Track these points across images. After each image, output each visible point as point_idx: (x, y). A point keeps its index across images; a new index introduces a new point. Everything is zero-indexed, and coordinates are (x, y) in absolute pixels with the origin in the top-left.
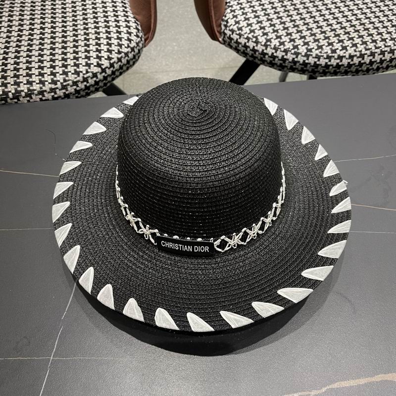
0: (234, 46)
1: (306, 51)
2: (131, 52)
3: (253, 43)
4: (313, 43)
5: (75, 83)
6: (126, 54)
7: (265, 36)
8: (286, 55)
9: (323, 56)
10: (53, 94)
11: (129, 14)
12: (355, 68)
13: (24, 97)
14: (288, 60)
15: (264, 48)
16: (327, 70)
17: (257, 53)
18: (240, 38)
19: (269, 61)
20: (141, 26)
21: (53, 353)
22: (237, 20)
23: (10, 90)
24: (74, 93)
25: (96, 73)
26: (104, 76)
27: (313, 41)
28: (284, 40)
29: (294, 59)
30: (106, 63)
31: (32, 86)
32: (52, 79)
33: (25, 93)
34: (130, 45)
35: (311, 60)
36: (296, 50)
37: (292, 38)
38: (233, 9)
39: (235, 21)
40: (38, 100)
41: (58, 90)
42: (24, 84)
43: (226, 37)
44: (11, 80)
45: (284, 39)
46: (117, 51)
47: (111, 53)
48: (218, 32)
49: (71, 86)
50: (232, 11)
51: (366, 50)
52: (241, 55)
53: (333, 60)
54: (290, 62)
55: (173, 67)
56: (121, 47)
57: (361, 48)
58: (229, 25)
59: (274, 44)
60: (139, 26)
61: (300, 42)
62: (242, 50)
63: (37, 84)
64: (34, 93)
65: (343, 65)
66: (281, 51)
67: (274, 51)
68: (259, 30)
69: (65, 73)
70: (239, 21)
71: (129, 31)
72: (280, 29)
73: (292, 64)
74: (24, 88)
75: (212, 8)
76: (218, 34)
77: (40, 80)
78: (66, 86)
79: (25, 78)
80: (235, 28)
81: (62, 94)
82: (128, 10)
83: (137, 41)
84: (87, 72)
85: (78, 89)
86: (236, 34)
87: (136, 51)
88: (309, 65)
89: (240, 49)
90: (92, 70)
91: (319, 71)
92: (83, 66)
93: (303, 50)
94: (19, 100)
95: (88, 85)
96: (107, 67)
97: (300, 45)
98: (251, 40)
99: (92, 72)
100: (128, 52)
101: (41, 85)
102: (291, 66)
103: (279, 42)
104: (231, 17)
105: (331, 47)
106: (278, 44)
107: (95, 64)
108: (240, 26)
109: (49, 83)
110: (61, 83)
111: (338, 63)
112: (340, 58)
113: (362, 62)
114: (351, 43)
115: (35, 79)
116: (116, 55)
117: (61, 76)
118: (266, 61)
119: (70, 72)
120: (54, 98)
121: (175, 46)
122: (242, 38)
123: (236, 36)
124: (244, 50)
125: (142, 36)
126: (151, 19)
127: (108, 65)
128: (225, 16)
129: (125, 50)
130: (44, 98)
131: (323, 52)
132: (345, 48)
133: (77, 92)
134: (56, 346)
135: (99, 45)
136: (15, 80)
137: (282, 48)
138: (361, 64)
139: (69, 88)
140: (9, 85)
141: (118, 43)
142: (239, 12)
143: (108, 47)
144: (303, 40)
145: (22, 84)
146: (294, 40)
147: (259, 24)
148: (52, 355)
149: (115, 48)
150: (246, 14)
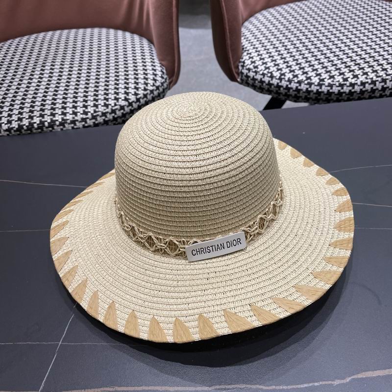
0: (251, 83)
1: (319, 81)
2: (156, 90)
3: (268, 78)
4: (325, 74)
5: (104, 114)
6: (152, 91)
7: (280, 71)
8: (300, 85)
9: (335, 84)
10: (83, 123)
11: (155, 61)
12: (368, 94)
13: (58, 126)
14: (302, 90)
15: (279, 81)
16: (340, 98)
17: (273, 87)
18: (256, 75)
19: (284, 93)
20: (166, 70)
21: (62, 339)
22: (253, 60)
23: (46, 120)
24: (103, 123)
25: (123, 106)
26: (131, 110)
27: (325, 72)
28: (297, 73)
29: (307, 89)
30: (132, 98)
31: (66, 116)
32: (84, 111)
33: (59, 122)
34: (155, 84)
35: (324, 89)
36: (309, 81)
38: (249, 52)
40: (70, 128)
41: (88, 120)
42: (59, 115)
43: (243, 76)
44: (48, 112)
46: (143, 89)
47: (138, 90)
48: (236, 73)
49: (101, 117)
50: (248, 54)
51: (377, 77)
52: (257, 91)
53: (345, 88)
54: (304, 92)
56: (147, 85)
57: (372, 75)
58: (245, 65)
59: (288, 77)
60: (164, 70)
61: (313, 74)
62: (258, 86)
63: (70, 114)
64: (67, 122)
65: (355, 92)
66: (295, 83)
67: (288, 83)
68: (273, 67)
69: (96, 106)
71: (155, 73)
72: (293, 65)
73: (306, 94)
74: (59, 118)
76: (236, 75)
77: (73, 112)
78: (96, 116)
79: (60, 110)
80: (251, 67)
81: (92, 124)
83: (162, 81)
84: (115, 105)
85: (107, 119)
86: (253, 72)
87: (161, 89)
88: (322, 94)
90: (120, 104)
91: (332, 99)
93: (315, 80)
94: (53, 129)
95: (116, 116)
96: (133, 102)
97: (312, 76)
98: (266, 76)
99: (120, 105)
101: (74, 116)
102: (306, 96)
103: (293, 75)
104: (248, 58)
105: (342, 76)
106: (291, 77)
107: (123, 98)
108: (256, 65)
109: (81, 114)
111: (350, 91)
112: (352, 85)
113: (375, 88)
114: (362, 72)
115: (69, 110)
116: (143, 92)
117: (92, 108)
118: (281, 93)
119: (100, 104)
120: (84, 126)
122: (258, 75)
123: (252, 74)
124: (260, 86)
125: (166, 78)
126: (174, 64)
127: (135, 100)
128: (242, 58)
129: (151, 88)
130: (75, 127)
131: (335, 81)
132: (356, 76)
133: (106, 123)
134: (65, 332)
135: (127, 84)
136: (52, 112)
137: (296, 80)
138: (373, 91)
139: (99, 118)
140: (46, 116)
141: (145, 82)
142: (254, 54)
143: (135, 85)
144: (315, 72)
145: (57, 115)
146: (306, 73)
147: (274, 62)
148: (61, 341)
149: (142, 86)
150: (261, 55)
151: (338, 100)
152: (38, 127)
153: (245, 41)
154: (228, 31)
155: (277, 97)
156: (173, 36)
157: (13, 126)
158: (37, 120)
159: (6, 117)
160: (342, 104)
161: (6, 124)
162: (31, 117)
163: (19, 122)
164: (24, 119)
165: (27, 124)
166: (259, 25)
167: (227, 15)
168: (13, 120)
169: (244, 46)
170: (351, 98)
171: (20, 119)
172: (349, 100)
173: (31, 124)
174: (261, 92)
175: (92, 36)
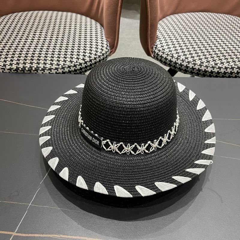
0: (159, 59)
1: (200, 63)
2: (102, 56)
3: (170, 57)
5: (69, 67)
6: (99, 56)
7: (177, 54)
8: (189, 64)
9: (210, 66)
10: (56, 71)
11: (103, 38)
12: (228, 75)
13: (40, 71)
14: (189, 67)
15: (176, 60)
16: (212, 75)
17: (172, 63)
18: (163, 54)
19: (178, 67)
20: (109, 44)
21: (31, 202)
22: (163, 45)
23: (34, 66)
24: (68, 72)
25: (81, 63)
26: (85, 66)
27: (204, 58)
28: (188, 57)
29: (193, 67)
30: (87, 59)
31: (46, 65)
32: (57, 63)
33: (42, 68)
34: (102, 52)
35: (203, 68)
36: (194, 62)
37: (193, 56)
38: (161, 40)
39: (161, 45)
40: (48, 73)
41: (59, 69)
42: (42, 64)
43: (155, 54)
44: (35, 61)
46: (94, 54)
47: (91, 55)
48: (151, 51)
49: (67, 68)
52: (163, 64)
53: (215, 69)
56: (97, 52)
57: (232, 64)
58: (157, 47)
59: (182, 58)
61: (197, 58)
62: (164, 61)
63: (49, 64)
64: (46, 69)
65: (221, 72)
66: (186, 62)
67: (182, 62)
68: (174, 51)
69: (65, 61)
71: (103, 45)
72: (186, 51)
73: (192, 70)
74: (41, 66)
75: (149, 38)
76: (151, 52)
77: (51, 63)
78: (64, 67)
79: (43, 61)
80: (161, 49)
81: (61, 72)
82: (103, 36)
83: (106, 51)
84: (77, 62)
85: (70, 70)
86: (161, 52)
87: (105, 56)
88: (201, 71)
90: (79, 62)
91: (207, 75)
92: (75, 59)
93: (198, 62)
94: (37, 72)
95: (76, 69)
96: (88, 61)
98: (169, 55)
100: (100, 55)
101: (51, 66)
102: (191, 71)
103: (185, 57)
104: (159, 44)
105: (214, 62)
107: (82, 59)
108: (164, 48)
109: (55, 65)
110: (62, 66)
111: (218, 71)
112: (220, 68)
113: (233, 71)
114: (226, 61)
115: (48, 62)
116: (94, 56)
117: (63, 62)
118: (177, 67)
119: (67, 61)
120: (56, 73)
123: (161, 53)
124: (165, 61)
125: (109, 49)
126: (115, 41)
128: (156, 43)
130: (51, 72)
131: (210, 64)
132: (222, 63)
133: (70, 72)
134: (34, 198)
135: (85, 50)
136: (38, 62)
137: (187, 60)
138: (231, 73)
139: (66, 69)
140: (34, 64)
141: (96, 50)
142: (163, 42)
143: (90, 51)
144: (199, 57)
145: (40, 64)
147: (175, 48)
148: (31, 203)
149: (94, 52)
150: (168, 43)
151: (210, 76)
152: (28, 70)
153: (159, 32)
154: (149, 26)
155: (174, 69)
156: (116, 25)
157: (13, 67)
158: (28, 65)
159: (9, 61)
160: (212, 78)
161: (9, 65)
162: (25, 63)
163: (17, 65)
164: (20, 64)
165: (22, 67)
166: (168, 24)
167: (150, 16)
168: (14, 64)
169: (158, 35)
170: (218, 75)
171: (18, 64)
172: (217, 77)
173: (24, 68)
174: (165, 65)
175: (66, 17)
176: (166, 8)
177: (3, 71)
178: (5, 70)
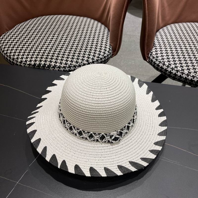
0: (153, 64)
1: (188, 73)
2: (104, 58)
3: (162, 64)
4: (192, 69)
6: (101, 59)
7: (169, 62)
8: (177, 73)
9: (196, 77)
10: (64, 69)
11: (108, 42)
13: (52, 68)
14: (177, 75)
15: (167, 68)
17: (163, 69)
18: (156, 61)
19: (168, 74)
20: (112, 48)
21: (19, 181)
22: (157, 53)
23: (47, 63)
25: (85, 64)
29: (181, 75)
30: (91, 60)
32: (66, 63)
33: (53, 66)
34: (104, 55)
35: (190, 78)
36: (183, 71)
37: (182, 65)
38: (156, 48)
39: (156, 53)
40: (57, 70)
41: (67, 68)
43: (150, 60)
44: (49, 60)
45: (178, 65)
46: (97, 57)
47: (94, 57)
48: (147, 57)
49: (73, 67)
50: (155, 49)
52: (155, 69)
55: (129, 71)
56: (100, 55)
58: (152, 54)
59: (172, 66)
60: (111, 48)
61: (186, 68)
62: (156, 67)
63: (59, 63)
64: (56, 67)
66: (175, 70)
67: (171, 70)
68: (166, 59)
69: (72, 61)
70: (158, 53)
71: (106, 49)
72: (177, 60)
73: (180, 78)
75: (146, 46)
77: (61, 62)
78: (70, 66)
79: (55, 60)
80: (155, 56)
81: (68, 70)
82: (108, 40)
83: (108, 54)
84: (81, 63)
86: (155, 59)
87: (106, 58)
88: (188, 80)
89: (155, 66)
91: (193, 84)
92: (80, 60)
93: (186, 72)
94: (49, 68)
96: (91, 62)
97: (185, 69)
98: (161, 63)
99: (83, 63)
100: (102, 58)
101: (60, 64)
103: (175, 66)
104: (155, 51)
106: (174, 67)
107: (86, 60)
108: (158, 56)
109: (64, 64)
115: (59, 61)
116: (97, 58)
117: (70, 62)
118: (167, 74)
119: (74, 61)
121: (134, 62)
122: (157, 62)
123: (155, 60)
124: (157, 67)
125: (111, 52)
126: (117, 46)
128: (152, 50)
130: (60, 70)
131: (197, 75)
135: (90, 53)
136: (51, 60)
137: (176, 69)
140: (47, 62)
141: (99, 53)
142: (159, 50)
143: (94, 54)
144: (187, 67)
145: (52, 62)
146: (182, 67)
147: (167, 57)
148: (18, 182)
149: (97, 55)
150: (162, 51)
152: (43, 66)
153: (156, 40)
154: (147, 36)
155: (164, 75)
156: (119, 33)
157: (32, 63)
158: (43, 63)
159: (30, 58)
161: (29, 61)
162: (41, 61)
163: (35, 62)
164: (37, 61)
165: (38, 64)
167: (148, 28)
168: (32, 60)
169: (155, 43)
171: (36, 61)
173: (40, 64)
174: (157, 70)
176: (168, 18)
177: (24, 66)
178: (26, 65)
